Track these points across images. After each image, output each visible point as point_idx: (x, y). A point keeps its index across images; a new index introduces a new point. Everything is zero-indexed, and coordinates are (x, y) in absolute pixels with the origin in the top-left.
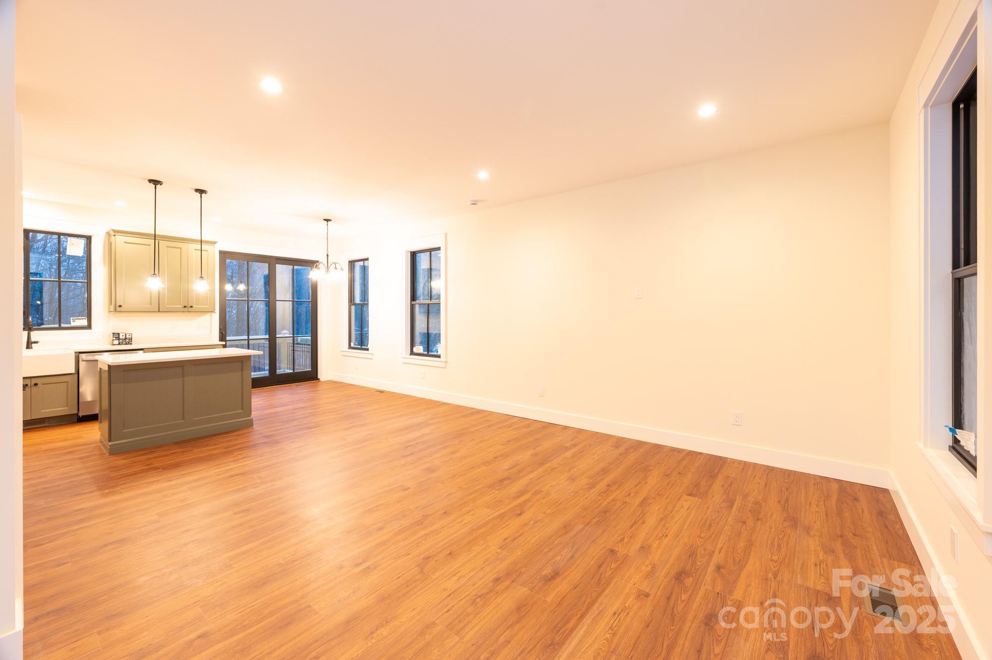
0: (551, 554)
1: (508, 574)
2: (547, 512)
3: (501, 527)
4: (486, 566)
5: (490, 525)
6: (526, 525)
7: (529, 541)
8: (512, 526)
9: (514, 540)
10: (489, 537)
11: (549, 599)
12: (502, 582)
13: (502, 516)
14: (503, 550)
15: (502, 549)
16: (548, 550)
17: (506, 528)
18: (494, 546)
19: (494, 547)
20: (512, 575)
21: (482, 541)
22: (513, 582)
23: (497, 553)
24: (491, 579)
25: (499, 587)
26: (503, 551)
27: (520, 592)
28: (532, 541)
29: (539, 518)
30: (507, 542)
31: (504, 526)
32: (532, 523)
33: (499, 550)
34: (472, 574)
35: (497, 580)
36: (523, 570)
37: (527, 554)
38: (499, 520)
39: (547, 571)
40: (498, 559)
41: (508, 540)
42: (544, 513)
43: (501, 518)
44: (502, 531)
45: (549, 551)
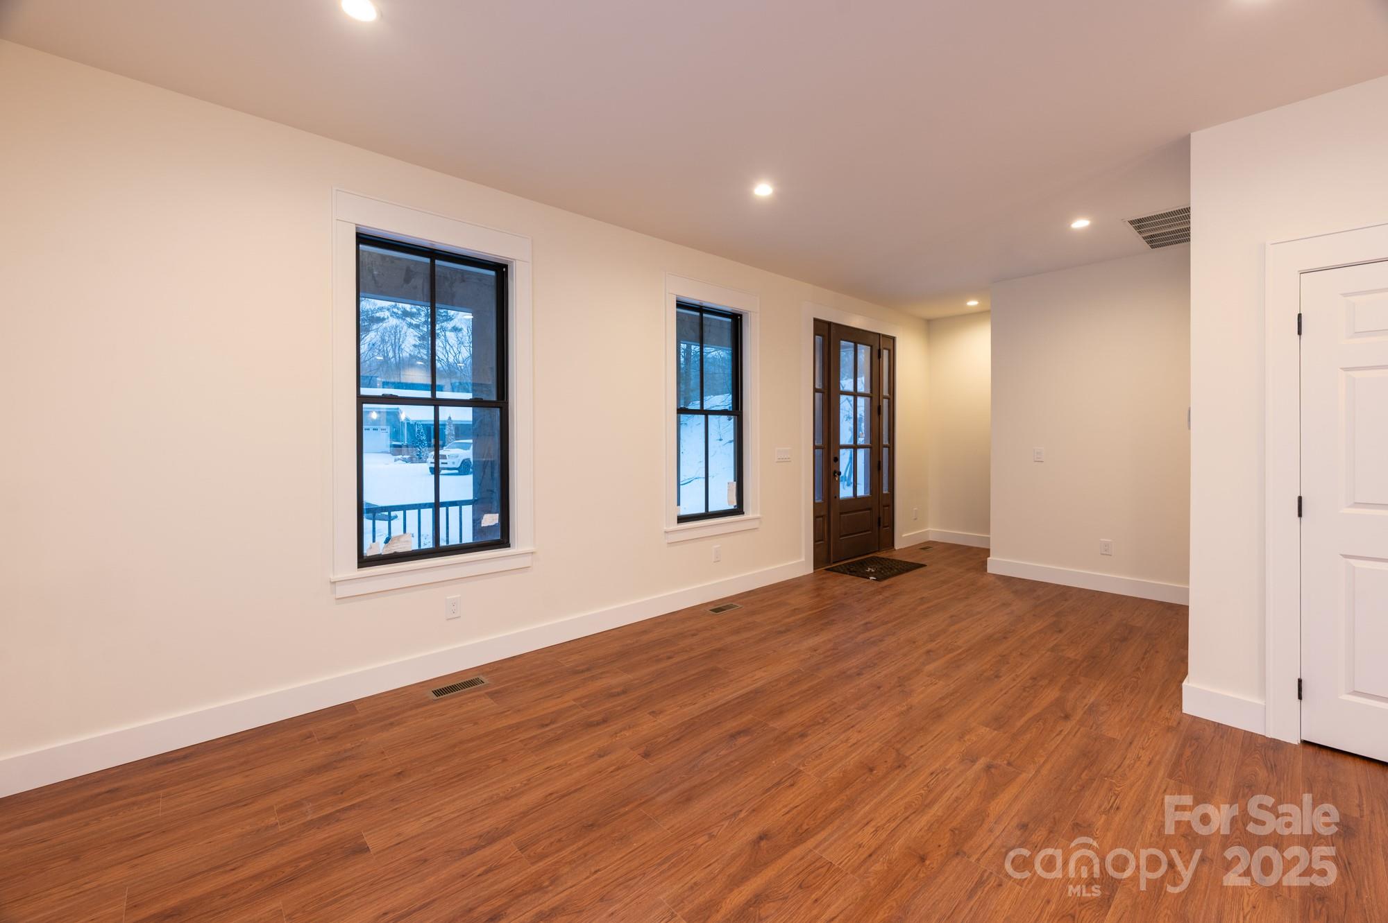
0: (731, 758)
1: (790, 740)
2: (706, 838)
3: (799, 808)
4: (818, 750)
5: (819, 816)
6: (754, 810)
7: (755, 779)
8: (780, 810)
9: (778, 783)
10: (819, 792)
11: (750, 716)
12: (797, 734)
13: (800, 837)
14: (796, 769)
15: (797, 771)
16: (732, 764)
17: (791, 806)
18: (809, 775)
19: (810, 773)
20: (786, 740)
21: (830, 785)
22: (785, 733)
23: (804, 765)
24: (809, 737)
25: (800, 730)
26: (796, 767)
27: (778, 724)
28: (751, 778)
29: (726, 823)
30: (790, 780)
31: (794, 811)
32: (742, 815)
33: (802, 768)
34: (834, 743)
35: (803, 735)
36: (772, 743)
37: (764, 761)
38: (805, 827)
39: (742, 740)
40: (803, 756)
41: (787, 784)
42: (711, 836)
43: (800, 831)
44: (797, 801)
45: (732, 762)
